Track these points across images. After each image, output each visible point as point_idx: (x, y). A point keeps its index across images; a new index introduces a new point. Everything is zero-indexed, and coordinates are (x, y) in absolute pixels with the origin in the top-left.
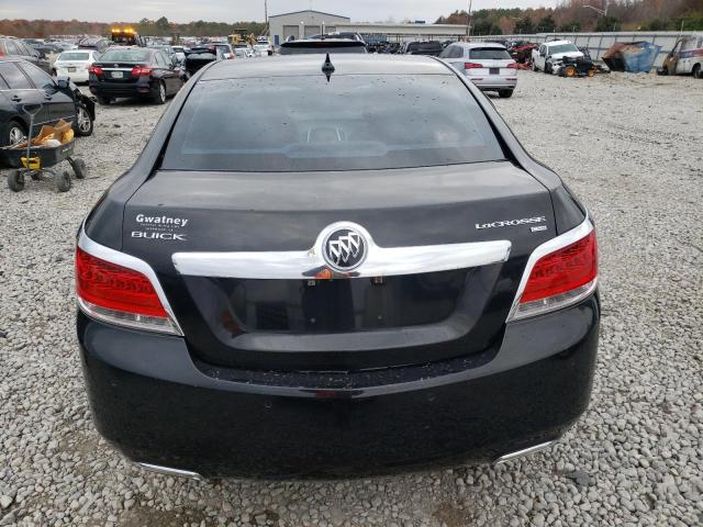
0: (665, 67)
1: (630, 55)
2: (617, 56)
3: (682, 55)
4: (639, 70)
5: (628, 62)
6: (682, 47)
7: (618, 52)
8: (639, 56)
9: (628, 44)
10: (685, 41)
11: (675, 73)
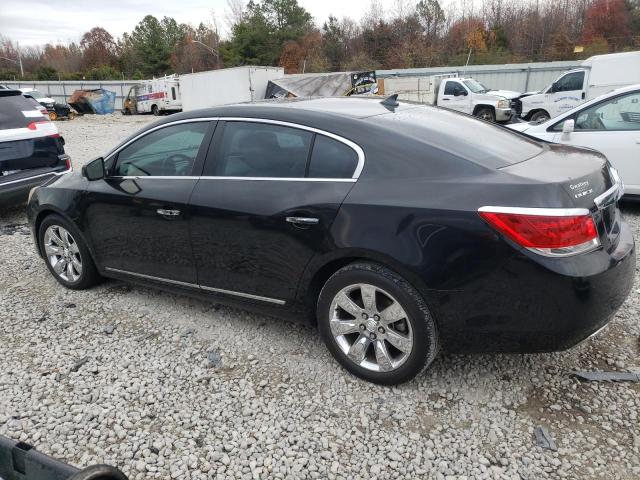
0: (127, 109)
1: (94, 100)
2: (82, 101)
3: (139, 99)
4: (105, 113)
5: (95, 106)
6: (136, 93)
7: (83, 98)
8: (102, 101)
9: (89, 91)
10: (137, 88)
11: (137, 113)
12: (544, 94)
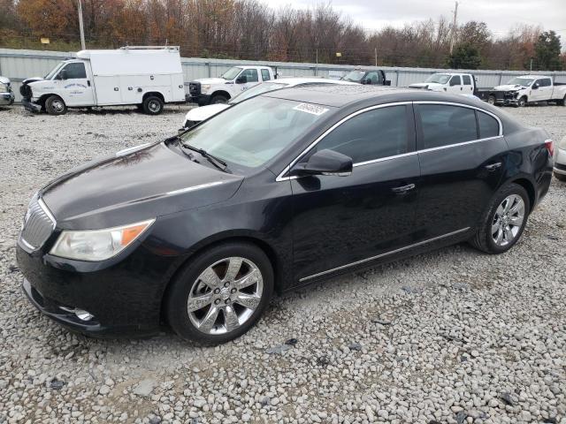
12: (52, 81)
